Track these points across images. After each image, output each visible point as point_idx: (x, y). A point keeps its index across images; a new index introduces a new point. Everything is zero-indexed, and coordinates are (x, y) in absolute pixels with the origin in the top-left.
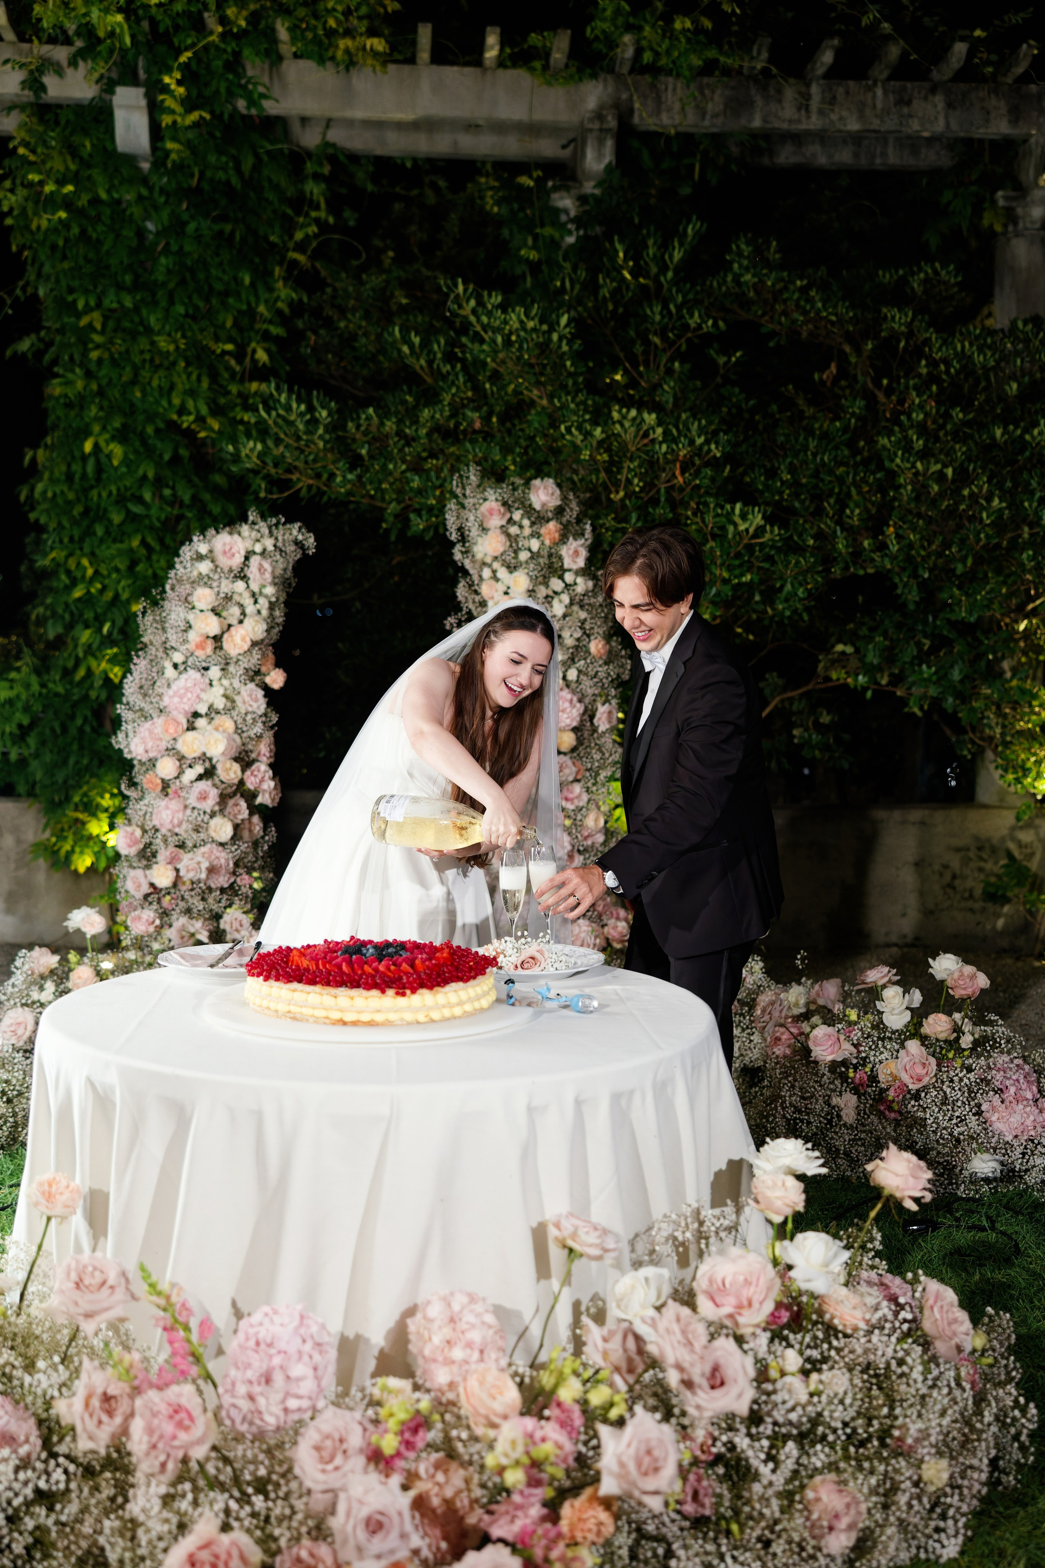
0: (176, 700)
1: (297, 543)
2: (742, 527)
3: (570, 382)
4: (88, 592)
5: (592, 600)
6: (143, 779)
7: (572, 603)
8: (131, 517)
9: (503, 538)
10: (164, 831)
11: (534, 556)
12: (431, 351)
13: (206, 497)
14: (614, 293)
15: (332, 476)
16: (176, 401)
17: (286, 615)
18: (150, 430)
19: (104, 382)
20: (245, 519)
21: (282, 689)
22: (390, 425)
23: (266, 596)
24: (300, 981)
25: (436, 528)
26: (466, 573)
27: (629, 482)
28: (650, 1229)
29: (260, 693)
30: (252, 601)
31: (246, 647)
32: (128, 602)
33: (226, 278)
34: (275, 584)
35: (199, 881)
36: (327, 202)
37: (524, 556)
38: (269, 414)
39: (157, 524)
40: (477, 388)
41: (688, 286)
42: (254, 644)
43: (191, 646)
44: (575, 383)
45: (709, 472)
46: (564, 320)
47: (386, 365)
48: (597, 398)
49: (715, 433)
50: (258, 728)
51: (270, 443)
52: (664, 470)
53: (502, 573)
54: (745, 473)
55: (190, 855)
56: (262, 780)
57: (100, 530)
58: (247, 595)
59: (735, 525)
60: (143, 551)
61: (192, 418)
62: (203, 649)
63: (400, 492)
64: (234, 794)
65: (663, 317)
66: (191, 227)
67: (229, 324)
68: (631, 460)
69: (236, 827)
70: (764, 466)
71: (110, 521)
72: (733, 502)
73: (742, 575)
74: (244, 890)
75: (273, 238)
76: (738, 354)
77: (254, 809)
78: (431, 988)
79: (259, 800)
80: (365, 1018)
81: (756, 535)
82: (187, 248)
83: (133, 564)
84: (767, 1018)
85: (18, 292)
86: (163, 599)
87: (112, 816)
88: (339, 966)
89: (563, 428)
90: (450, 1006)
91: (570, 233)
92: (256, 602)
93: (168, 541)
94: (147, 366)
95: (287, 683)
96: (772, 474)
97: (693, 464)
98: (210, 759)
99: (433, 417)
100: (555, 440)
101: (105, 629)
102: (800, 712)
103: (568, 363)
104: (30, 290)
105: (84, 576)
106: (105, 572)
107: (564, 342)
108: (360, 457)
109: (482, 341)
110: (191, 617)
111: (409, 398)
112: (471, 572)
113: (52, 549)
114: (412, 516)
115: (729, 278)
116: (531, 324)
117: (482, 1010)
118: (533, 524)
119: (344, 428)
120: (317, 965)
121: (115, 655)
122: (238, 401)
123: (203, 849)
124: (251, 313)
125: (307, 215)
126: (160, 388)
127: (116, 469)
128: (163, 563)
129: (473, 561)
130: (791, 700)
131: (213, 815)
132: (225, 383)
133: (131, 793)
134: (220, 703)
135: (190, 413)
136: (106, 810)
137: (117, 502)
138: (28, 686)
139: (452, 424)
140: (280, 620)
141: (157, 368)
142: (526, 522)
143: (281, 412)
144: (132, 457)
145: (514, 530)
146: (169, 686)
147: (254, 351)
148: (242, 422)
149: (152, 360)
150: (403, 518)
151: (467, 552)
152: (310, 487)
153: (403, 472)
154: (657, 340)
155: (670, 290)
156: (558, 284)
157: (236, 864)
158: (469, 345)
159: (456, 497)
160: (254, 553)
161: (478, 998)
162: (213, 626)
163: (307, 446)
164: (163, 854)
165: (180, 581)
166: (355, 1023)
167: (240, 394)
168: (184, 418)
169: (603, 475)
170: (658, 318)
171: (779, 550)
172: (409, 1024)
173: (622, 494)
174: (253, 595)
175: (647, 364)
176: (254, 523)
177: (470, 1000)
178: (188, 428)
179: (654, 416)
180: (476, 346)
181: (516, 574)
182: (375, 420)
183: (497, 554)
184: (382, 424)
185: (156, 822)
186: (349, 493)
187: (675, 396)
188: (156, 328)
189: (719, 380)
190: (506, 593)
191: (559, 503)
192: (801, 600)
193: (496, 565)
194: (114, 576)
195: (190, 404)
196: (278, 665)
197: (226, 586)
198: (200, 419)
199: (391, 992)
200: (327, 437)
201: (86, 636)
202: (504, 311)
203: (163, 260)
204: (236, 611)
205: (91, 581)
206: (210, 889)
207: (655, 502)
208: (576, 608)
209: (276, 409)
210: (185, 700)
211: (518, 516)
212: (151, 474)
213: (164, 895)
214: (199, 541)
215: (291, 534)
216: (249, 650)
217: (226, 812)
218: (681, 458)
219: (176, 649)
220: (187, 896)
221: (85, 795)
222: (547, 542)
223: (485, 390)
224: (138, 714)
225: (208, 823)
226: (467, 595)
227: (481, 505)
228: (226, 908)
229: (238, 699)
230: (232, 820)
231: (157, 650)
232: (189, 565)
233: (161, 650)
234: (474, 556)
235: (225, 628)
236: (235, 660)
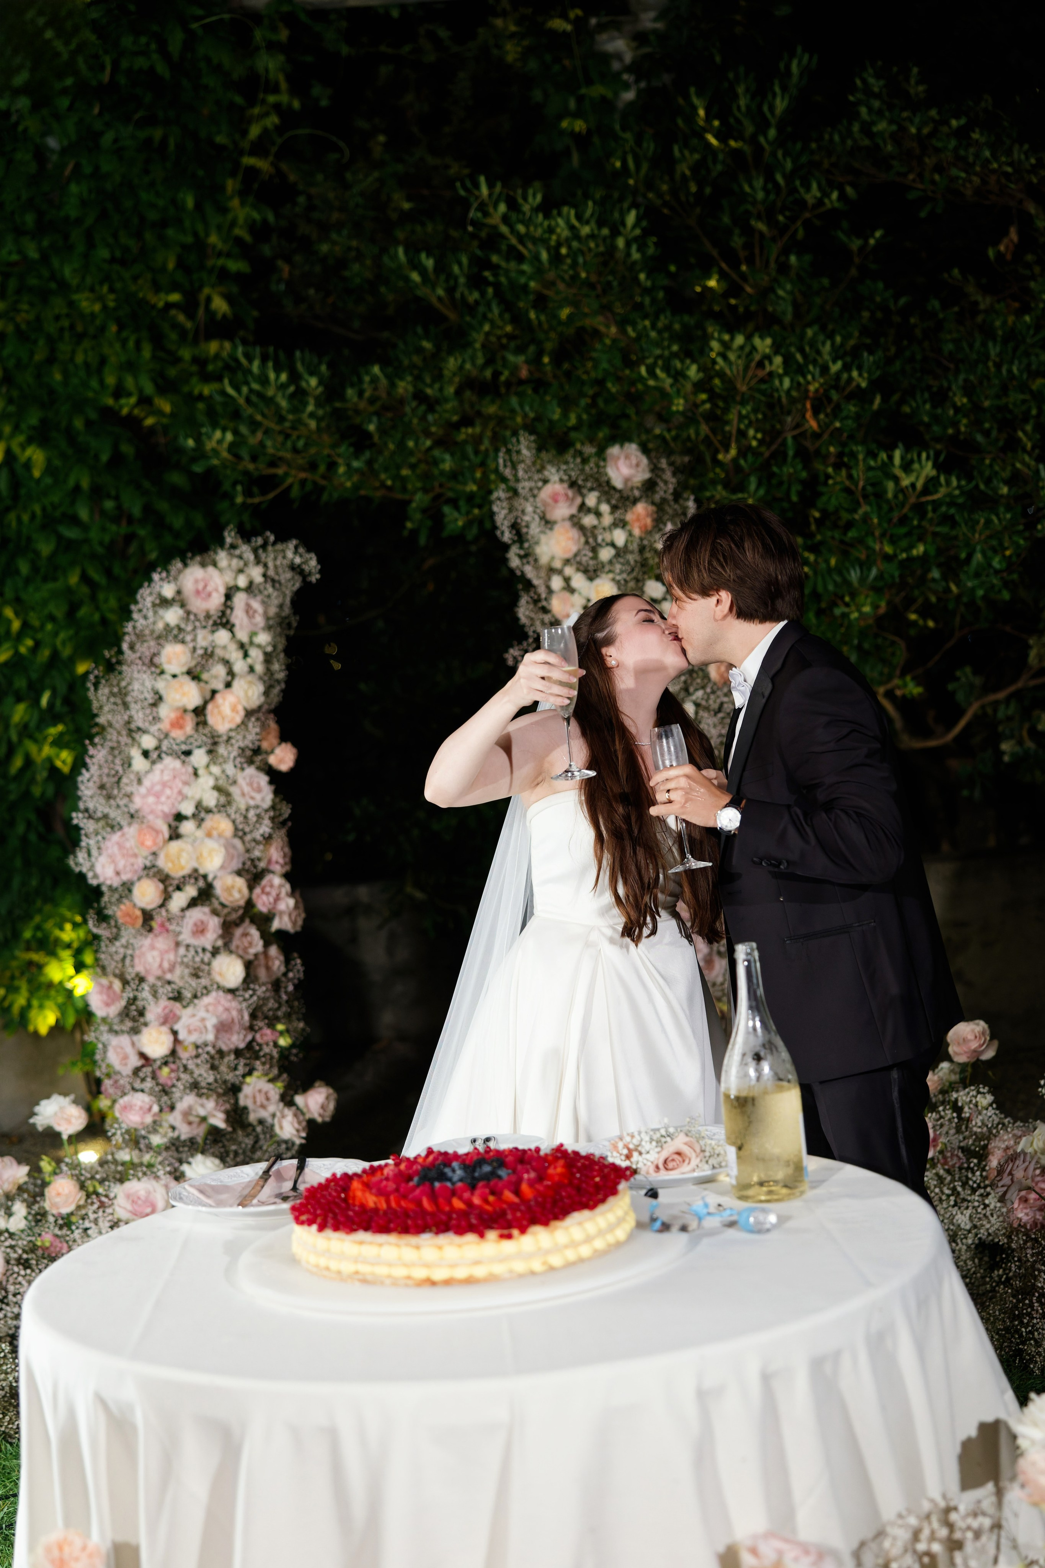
0: (151, 800)
1: (293, 567)
2: (906, 482)
3: (647, 301)
4: (17, 653)
6: (119, 912)
8: (66, 546)
9: (574, 533)
10: (151, 979)
11: (620, 553)
12: (450, 275)
13: (163, 506)
14: (696, 168)
15: (332, 466)
16: (111, 380)
17: (288, 667)
18: (78, 424)
19: (11, 363)
20: (221, 543)
21: (293, 770)
22: (404, 387)
23: (259, 646)
24: (366, 1229)
25: (481, 522)
26: (529, 585)
27: (742, 434)
28: (880, 1534)
29: (263, 779)
30: (240, 654)
31: (238, 719)
32: (72, 661)
33: (161, 203)
34: (269, 628)
35: (206, 1045)
36: (289, 78)
37: (606, 554)
38: (238, 389)
39: (100, 550)
40: (518, 319)
41: (799, 146)
42: (249, 713)
43: (165, 725)
44: (654, 301)
45: (852, 408)
46: (631, 218)
47: (390, 297)
48: (686, 318)
49: (855, 353)
50: (265, 828)
51: (244, 429)
52: (789, 413)
53: (579, 581)
54: (902, 402)
55: (189, 1010)
56: (277, 899)
57: (24, 567)
58: (233, 647)
59: (896, 480)
60: (85, 590)
61: (133, 400)
62: (181, 727)
63: (426, 477)
64: (242, 919)
65: (767, 193)
66: (108, 138)
67: (171, 265)
68: (743, 403)
69: (248, 966)
70: (929, 388)
71: (37, 553)
72: (890, 448)
73: (912, 546)
74: (266, 1050)
75: (220, 139)
76: (877, 234)
77: (268, 938)
78: (545, 1223)
79: (276, 925)
80: (461, 1273)
81: (926, 491)
82: (106, 167)
83: (73, 609)
84: (1006, 1180)
86: (119, 663)
87: (78, 953)
88: (419, 1203)
89: (643, 370)
90: (573, 1244)
91: (626, 86)
92: (246, 655)
93: (117, 570)
94: (67, 335)
95: (298, 761)
96: (940, 398)
97: (830, 400)
98: (205, 877)
99: (461, 368)
100: (633, 383)
101: (44, 701)
102: (1009, 719)
103: (642, 276)
105: (8, 632)
106: (36, 623)
107: (634, 248)
108: (368, 435)
109: (520, 258)
110: (161, 685)
111: (427, 345)
112: (536, 582)
114: (447, 509)
115: (856, 128)
116: (586, 230)
117: (618, 1245)
118: (614, 508)
119: (342, 397)
120: (388, 1202)
121: (61, 734)
122: (194, 368)
123: (206, 1000)
124: (200, 246)
125: (263, 101)
126: (87, 365)
127: (38, 481)
128: (113, 603)
129: (536, 568)
130: (996, 704)
131: (215, 952)
132: (173, 347)
133: (102, 931)
134: (211, 799)
135: (129, 395)
136: (68, 946)
137: (44, 527)
139: (488, 373)
140: (281, 676)
141: (80, 338)
142: (605, 508)
143: (255, 386)
144: (57, 462)
145: (589, 520)
146: (139, 781)
147: (209, 300)
148: (201, 397)
149: (72, 327)
150: (434, 515)
151: (526, 556)
152: (303, 482)
153: (430, 449)
154: (761, 226)
155: (772, 155)
156: (618, 164)
157: (253, 1016)
158: (503, 264)
159: (504, 480)
160: (237, 588)
161: (611, 1228)
162: (191, 695)
163: (293, 428)
164: (154, 1012)
165: (140, 636)
166: (448, 1282)
167: (195, 360)
168: (123, 401)
169: (704, 429)
170: (760, 195)
171: (960, 507)
172: (521, 1276)
173: (733, 452)
174: (242, 646)
175: (750, 261)
176: (233, 547)
177: (601, 1233)
178: (130, 415)
179: (768, 341)
180: (513, 265)
181: (598, 582)
182: (384, 381)
183: (569, 555)
184: (393, 385)
185: (139, 968)
186: (356, 487)
187: (796, 305)
188: (74, 282)
189: (854, 272)
191: (647, 475)
192: (997, 572)
193: (569, 571)
194: (49, 627)
195: (129, 382)
196: (284, 737)
197: (203, 639)
198: (145, 401)
199: (492, 1235)
200: (320, 412)
201: (19, 713)
202: (547, 216)
203: (74, 188)
204: (220, 671)
205: (19, 637)
206: (221, 1053)
207: (780, 456)
209: (247, 383)
210: (163, 799)
211: (591, 500)
212: (85, 484)
213: (160, 1068)
214: (162, 579)
215: (284, 557)
216: (243, 723)
217: (233, 947)
218: (811, 394)
219: (145, 731)
220: (191, 1065)
221: (38, 928)
222: (637, 532)
223: (529, 321)
224: (102, 823)
225: (209, 964)
226: (533, 615)
227: (539, 489)
228: (244, 1076)
229: (235, 791)
230: (241, 957)
231: (119, 733)
232: (150, 614)
233: (124, 733)
234: (536, 560)
235: (208, 695)
236: (225, 738)
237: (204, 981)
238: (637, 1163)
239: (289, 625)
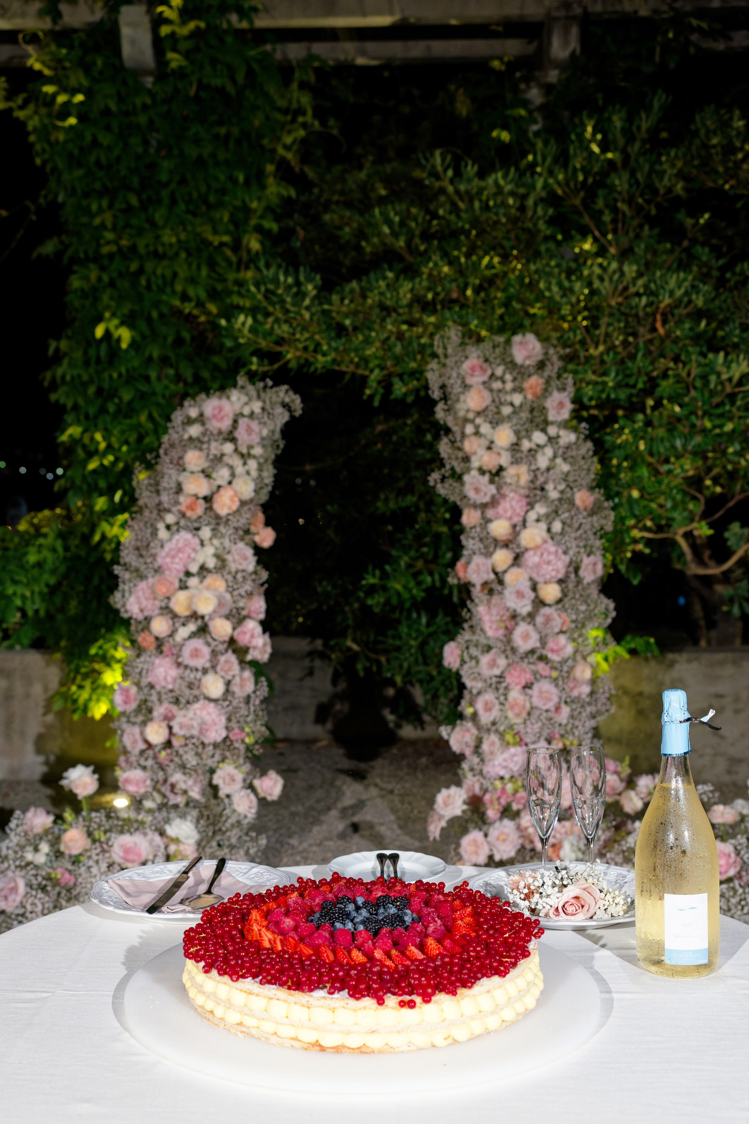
0: (168, 560)
2: (725, 376)
4: (102, 464)
5: (574, 453)
6: (142, 638)
7: (555, 457)
8: (140, 396)
9: (486, 394)
10: (158, 688)
12: (410, 229)
13: (206, 374)
14: (584, 165)
15: (319, 346)
16: (179, 288)
17: (275, 476)
19: (115, 274)
20: (235, 385)
21: (272, 548)
23: (255, 457)
25: (417, 390)
26: (448, 431)
27: (609, 336)
29: (249, 552)
30: (241, 462)
31: (235, 506)
33: (223, 177)
34: (263, 445)
35: (192, 738)
38: (259, 289)
39: (163, 401)
42: (243, 503)
43: (183, 508)
45: (689, 323)
47: (368, 249)
49: (694, 285)
50: (248, 586)
51: (260, 317)
52: (642, 324)
53: (485, 428)
54: (719, 327)
55: (182, 712)
56: (252, 636)
57: (111, 408)
58: (236, 456)
59: (719, 374)
60: (150, 426)
61: (193, 304)
62: (193, 509)
63: (383, 358)
64: (226, 650)
65: (631, 186)
67: (226, 220)
68: (611, 315)
69: (228, 683)
71: (120, 399)
72: (715, 352)
73: (725, 424)
74: (236, 745)
75: (266, 143)
76: (707, 216)
77: (245, 664)
78: (451, 990)
79: (251, 656)
80: (354, 1042)
81: (740, 384)
82: (187, 150)
85: (42, 200)
86: (157, 463)
89: (542, 286)
90: (482, 1015)
91: (536, 121)
92: (245, 464)
94: (152, 256)
95: (277, 541)
97: (674, 316)
98: (203, 617)
99: (412, 290)
101: (118, 496)
104: (50, 197)
105: (97, 450)
106: (116, 445)
108: (345, 328)
110: (181, 478)
111: (390, 275)
112: (455, 429)
113: (70, 425)
114: (396, 380)
116: (507, 188)
118: (514, 380)
119: (330, 302)
122: (235, 287)
123: (196, 706)
124: (246, 209)
125: (295, 121)
126: (164, 276)
127: (125, 351)
129: (456, 418)
131: (205, 671)
132: (221, 271)
134: (211, 563)
135: (191, 300)
136: (119, 661)
137: (127, 382)
138: (54, 550)
139: (430, 296)
140: (269, 481)
142: (508, 377)
143: (271, 287)
144: (139, 339)
146: (162, 546)
147: (249, 242)
148: (238, 307)
149: (156, 251)
150: (386, 384)
151: (449, 410)
152: (298, 358)
154: (625, 208)
155: (637, 161)
156: (531, 158)
157: (229, 720)
159: (437, 357)
160: (242, 415)
162: (202, 487)
163: (294, 317)
164: (159, 711)
165: (172, 446)
167: (236, 282)
168: (186, 304)
170: (626, 187)
172: (421, 1050)
173: (601, 348)
174: (242, 456)
175: (615, 233)
176: (243, 388)
177: (511, 1001)
178: (190, 313)
179: (636, 268)
181: (499, 429)
183: (479, 408)
185: (150, 679)
186: (334, 362)
188: (161, 223)
189: (687, 242)
190: (489, 448)
191: (541, 357)
193: (478, 421)
194: (125, 448)
195: (191, 292)
196: (267, 524)
197: (215, 448)
198: (200, 305)
200: (313, 309)
201: (100, 503)
202: (482, 179)
203: (166, 163)
204: (225, 472)
205: (104, 455)
206: (203, 744)
207: (633, 355)
208: (559, 461)
209: (265, 284)
210: (177, 560)
211: (499, 371)
212: (156, 354)
213: (159, 752)
214: (190, 406)
215: (278, 396)
216: (238, 510)
217: (219, 668)
218: (660, 310)
219: (169, 511)
220: (181, 751)
221: (100, 648)
222: (530, 397)
223: (460, 264)
224: (134, 574)
225: (200, 680)
226: (450, 451)
227: (462, 362)
228: (218, 762)
229: (229, 557)
230: (223, 677)
231: (151, 512)
232: (180, 429)
233: (155, 512)
234: (455, 413)
235: (215, 489)
236: (224, 520)
237: (196, 692)
238: (537, 904)
239: (278, 446)
